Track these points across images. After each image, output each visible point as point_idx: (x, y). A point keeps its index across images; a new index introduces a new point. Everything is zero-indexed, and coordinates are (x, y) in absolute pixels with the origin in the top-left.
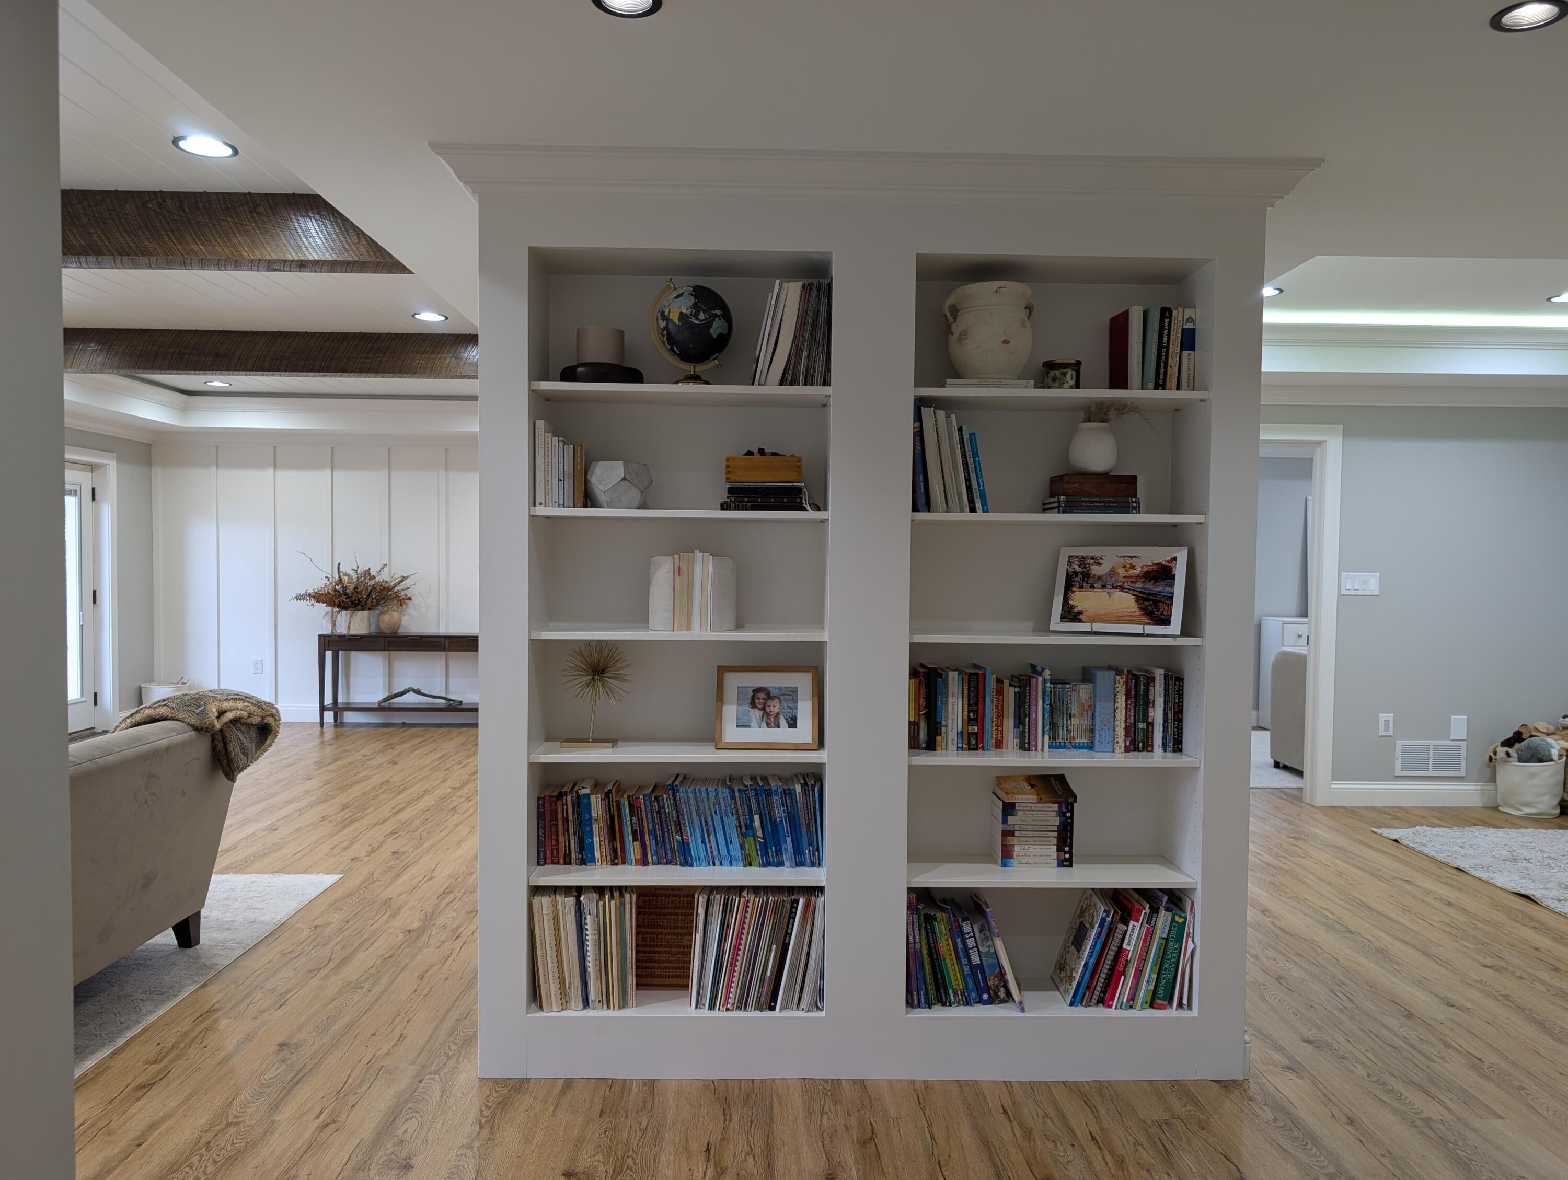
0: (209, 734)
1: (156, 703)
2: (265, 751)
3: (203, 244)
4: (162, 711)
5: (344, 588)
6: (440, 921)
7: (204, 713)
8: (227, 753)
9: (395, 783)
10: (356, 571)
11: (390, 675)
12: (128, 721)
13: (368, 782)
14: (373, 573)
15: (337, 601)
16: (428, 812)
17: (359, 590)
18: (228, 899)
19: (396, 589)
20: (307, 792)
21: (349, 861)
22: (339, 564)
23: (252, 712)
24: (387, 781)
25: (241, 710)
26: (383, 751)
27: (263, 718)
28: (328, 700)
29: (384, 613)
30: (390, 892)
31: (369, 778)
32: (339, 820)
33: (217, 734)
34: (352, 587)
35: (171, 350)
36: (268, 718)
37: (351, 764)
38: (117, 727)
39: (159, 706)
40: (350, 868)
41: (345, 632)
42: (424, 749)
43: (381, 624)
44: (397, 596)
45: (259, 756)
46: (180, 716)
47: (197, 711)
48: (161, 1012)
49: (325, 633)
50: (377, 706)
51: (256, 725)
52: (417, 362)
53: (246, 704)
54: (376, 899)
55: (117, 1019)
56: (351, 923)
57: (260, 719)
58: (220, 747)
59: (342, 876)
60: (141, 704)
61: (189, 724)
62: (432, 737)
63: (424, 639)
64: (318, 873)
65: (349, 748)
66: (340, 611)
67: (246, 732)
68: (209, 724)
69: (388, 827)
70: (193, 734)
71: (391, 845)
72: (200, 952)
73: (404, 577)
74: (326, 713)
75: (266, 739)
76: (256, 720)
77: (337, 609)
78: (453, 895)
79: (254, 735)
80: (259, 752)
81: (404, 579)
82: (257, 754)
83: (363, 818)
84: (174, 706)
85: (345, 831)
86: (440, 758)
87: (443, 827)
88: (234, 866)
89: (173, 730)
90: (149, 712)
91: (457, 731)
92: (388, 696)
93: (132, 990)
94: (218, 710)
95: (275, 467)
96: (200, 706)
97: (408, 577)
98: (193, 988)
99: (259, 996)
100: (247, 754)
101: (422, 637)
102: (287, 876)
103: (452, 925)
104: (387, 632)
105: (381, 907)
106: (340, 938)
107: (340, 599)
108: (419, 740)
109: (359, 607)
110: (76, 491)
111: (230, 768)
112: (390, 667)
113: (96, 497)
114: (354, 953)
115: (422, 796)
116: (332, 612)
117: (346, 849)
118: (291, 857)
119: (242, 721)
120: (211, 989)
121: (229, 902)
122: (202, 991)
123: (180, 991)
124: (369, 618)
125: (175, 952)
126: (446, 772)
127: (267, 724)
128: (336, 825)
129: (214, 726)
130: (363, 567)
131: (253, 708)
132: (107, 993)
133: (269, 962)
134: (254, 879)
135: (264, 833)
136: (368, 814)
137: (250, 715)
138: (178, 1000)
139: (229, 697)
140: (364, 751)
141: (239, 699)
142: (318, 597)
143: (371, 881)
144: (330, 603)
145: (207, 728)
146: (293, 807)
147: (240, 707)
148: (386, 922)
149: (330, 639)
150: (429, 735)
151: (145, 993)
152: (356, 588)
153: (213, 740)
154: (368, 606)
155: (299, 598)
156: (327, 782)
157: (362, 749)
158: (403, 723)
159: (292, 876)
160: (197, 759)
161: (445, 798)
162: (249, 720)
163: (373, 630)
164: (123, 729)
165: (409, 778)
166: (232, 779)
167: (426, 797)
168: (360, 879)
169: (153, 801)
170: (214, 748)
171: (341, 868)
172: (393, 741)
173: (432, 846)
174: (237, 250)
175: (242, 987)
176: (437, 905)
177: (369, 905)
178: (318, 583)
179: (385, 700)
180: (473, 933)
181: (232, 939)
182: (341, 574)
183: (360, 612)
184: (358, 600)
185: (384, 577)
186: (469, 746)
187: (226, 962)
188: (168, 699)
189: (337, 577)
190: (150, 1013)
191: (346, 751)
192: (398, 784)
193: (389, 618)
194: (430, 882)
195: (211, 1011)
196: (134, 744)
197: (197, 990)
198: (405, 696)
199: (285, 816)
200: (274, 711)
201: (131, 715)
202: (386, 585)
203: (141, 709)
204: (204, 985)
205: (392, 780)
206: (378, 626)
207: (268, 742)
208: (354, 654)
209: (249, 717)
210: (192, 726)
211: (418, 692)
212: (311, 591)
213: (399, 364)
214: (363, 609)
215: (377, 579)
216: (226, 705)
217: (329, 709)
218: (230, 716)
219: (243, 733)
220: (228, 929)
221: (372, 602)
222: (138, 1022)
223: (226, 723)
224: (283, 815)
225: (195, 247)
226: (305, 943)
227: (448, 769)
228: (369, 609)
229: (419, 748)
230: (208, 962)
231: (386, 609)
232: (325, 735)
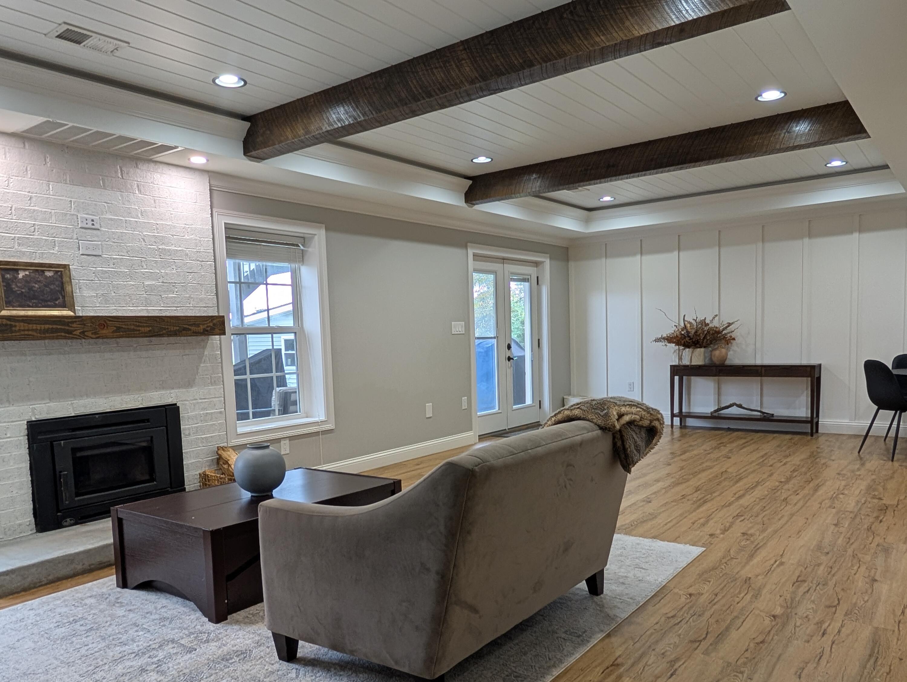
0: (611, 433)
1: (572, 406)
2: (652, 448)
3: (604, 34)
4: (577, 412)
5: (688, 332)
6: (801, 611)
7: (607, 416)
8: (625, 449)
9: (732, 473)
10: (696, 320)
11: (719, 394)
12: (553, 419)
13: (711, 470)
14: (707, 321)
15: (682, 342)
16: (764, 500)
17: (698, 334)
18: (621, 555)
19: (723, 333)
20: (668, 475)
21: (708, 536)
22: (684, 316)
23: (643, 416)
24: (726, 471)
25: (635, 414)
26: (717, 448)
27: (651, 421)
28: (676, 411)
29: (715, 349)
30: (747, 572)
31: (711, 468)
32: (694, 499)
33: (617, 433)
34: (693, 331)
35: (579, 169)
36: (655, 422)
37: (696, 455)
38: (546, 423)
39: (575, 408)
40: (709, 543)
41: (688, 363)
42: (748, 448)
43: (713, 357)
44: (724, 337)
45: (648, 453)
46: (590, 417)
47: (602, 414)
48: (578, 656)
49: (674, 364)
50: (710, 415)
51: (645, 427)
52: (755, 142)
53: (638, 409)
54: (737, 576)
55: (547, 654)
56: (719, 597)
57: (649, 422)
58: (619, 443)
59: (704, 549)
60: (564, 406)
61: (596, 424)
62: (752, 439)
63: (746, 368)
64: (686, 544)
65: (693, 444)
66: (684, 349)
67: (638, 433)
68: (611, 425)
69: (734, 510)
70: (599, 432)
71: (739, 528)
72: (604, 601)
73: (729, 323)
74: (674, 418)
75: (653, 439)
76: (646, 423)
77: (683, 348)
78: (806, 584)
79: (644, 435)
80: (647, 449)
81: (729, 324)
82: (647, 451)
83: (712, 499)
84: (585, 409)
85: (701, 509)
86: (763, 457)
87: (780, 516)
88: (624, 528)
89: (584, 428)
90: (567, 413)
91: (771, 436)
92: (718, 409)
93: (557, 627)
94: (617, 413)
95: (641, 254)
96: (604, 409)
97: (732, 323)
98: (600, 636)
99: (652, 659)
100: (639, 450)
101: (744, 366)
102: (662, 542)
103: (814, 618)
104: (717, 363)
105: (742, 586)
106: (713, 610)
107: (684, 340)
108: (744, 441)
109: (698, 345)
110: (528, 279)
111: (627, 462)
112: (719, 388)
113: (539, 282)
114: (727, 629)
115: (756, 486)
116: (679, 350)
117: (703, 525)
118: (663, 526)
119: (635, 423)
120: (616, 640)
121: (622, 558)
122: (607, 641)
123: (591, 637)
124: (705, 353)
125: (586, 598)
126: (771, 468)
127: (653, 426)
128: (693, 504)
129: (614, 427)
130: (701, 318)
131: (644, 413)
132: (540, 625)
133: (657, 623)
134: (638, 542)
135: (642, 504)
136: (716, 497)
137: (642, 418)
138: (590, 645)
139: (626, 403)
140: (704, 447)
141: (634, 405)
142: (670, 339)
143: (729, 558)
144: (678, 343)
145: (609, 428)
146: (660, 485)
147: (634, 412)
148: (751, 602)
149: (678, 368)
150: (749, 438)
151: (566, 632)
152: (696, 332)
153: (614, 438)
154: (704, 344)
155: (657, 340)
156: (682, 468)
157: (702, 445)
158: (729, 428)
159: (666, 543)
160: (602, 452)
161: (775, 490)
162: (640, 423)
163: (707, 362)
164: (550, 426)
165: (743, 470)
166: (628, 470)
167: (759, 487)
168: (720, 554)
169: (570, 484)
170: (614, 444)
171: (703, 542)
172: (725, 440)
173: (775, 532)
174: (630, 31)
175: (638, 645)
176: (794, 592)
177: (732, 582)
178: (670, 330)
179: (716, 411)
180: (839, 632)
181: (627, 594)
182: (686, 323)
183: (699, 349)
184: (697, 341)
185: (715, 324)
186: (784, 448)
187: (624, 616)
188: (580, 403)
189: (682, 325)
190: (571, 654)
191: (691, 446)
192: (734, 474)
193: (718, 353)
194: (782, 567)
195: (615, 665)
196: (556, 438)
197: (603, 640)
198: (730, 409)
199: (656, 492)
200: (659, 416)
201: (555, 415)
202: (717, 330)
203: (562, 410)
204: (609, 636)
205: (729, 470)
206: (711, 359)
207: (654, 441)
208: (693, 378)
209: (641, 420)
210: (598, 426)
211: (740, 406)
212: (665, 335)
213: (740, 146)
214: (701, 347)
215: (710, 326)
216: (623, 409)
217: (676, 416)
218: (627, 418)
219: (636, 434)
220: (623, 583)
221: (706, 342)
222: (561, 661)
223: (624, 425)
224: (654, 491)
225: (597, 39)
226: (684, 609)
227: (771, 466)
228: (705, 347)
229: (744, 447)
230: (611, 613)
231: (716, 347)
232: (675, 434)
